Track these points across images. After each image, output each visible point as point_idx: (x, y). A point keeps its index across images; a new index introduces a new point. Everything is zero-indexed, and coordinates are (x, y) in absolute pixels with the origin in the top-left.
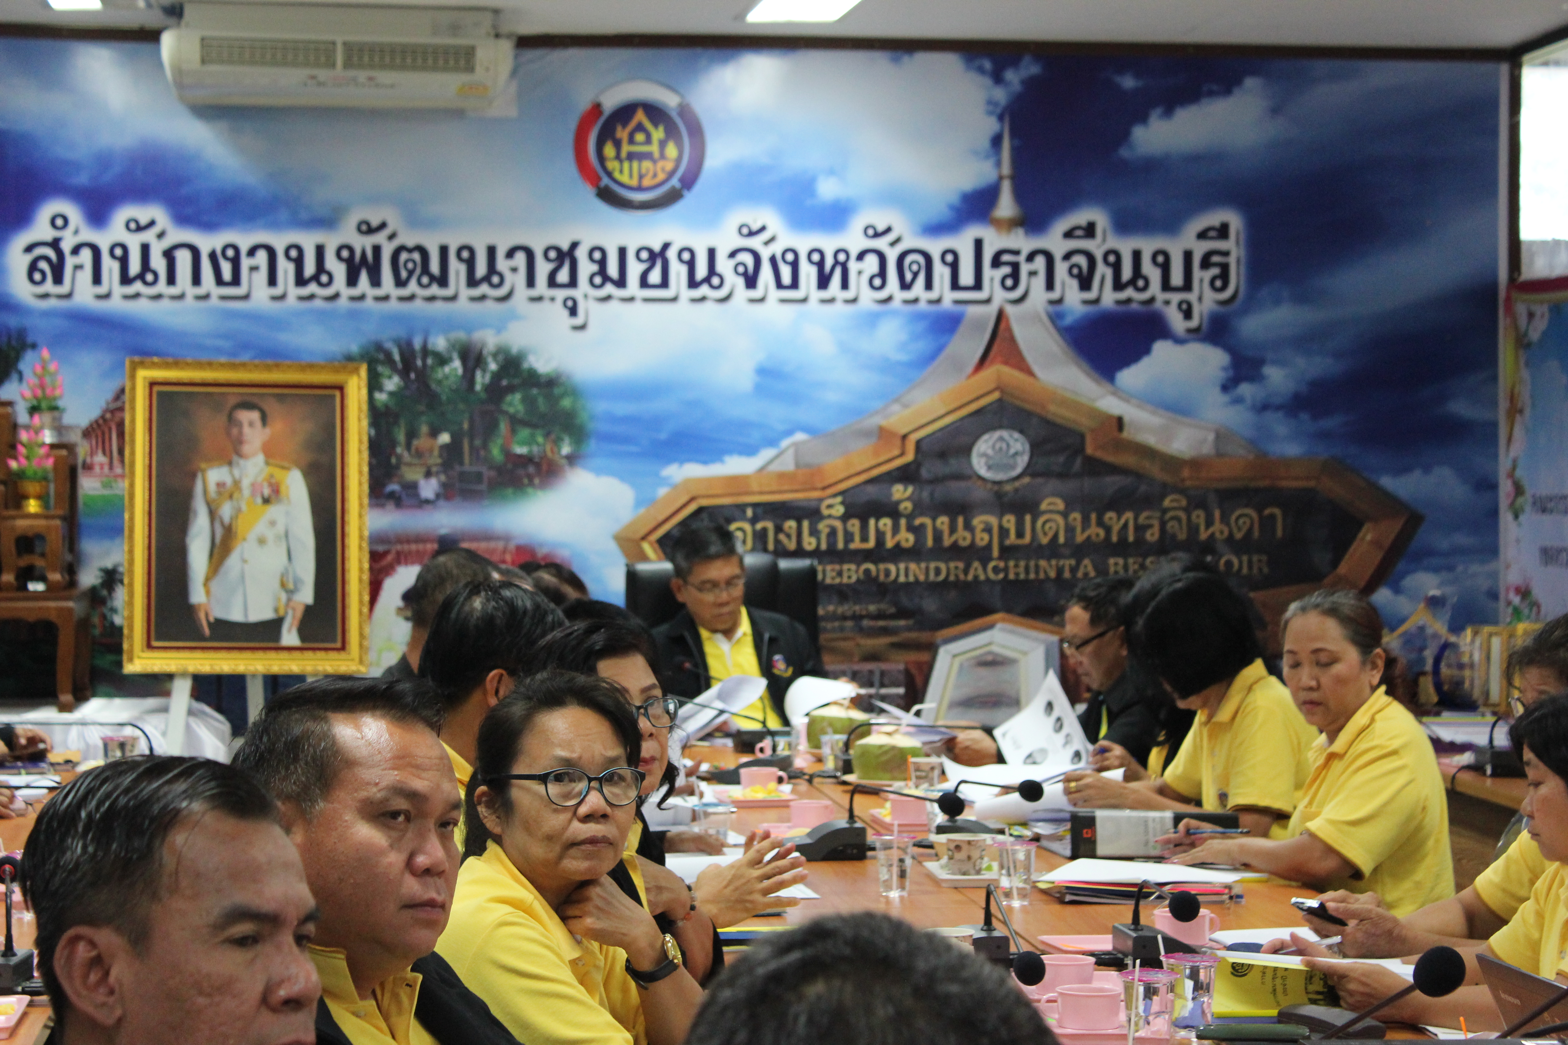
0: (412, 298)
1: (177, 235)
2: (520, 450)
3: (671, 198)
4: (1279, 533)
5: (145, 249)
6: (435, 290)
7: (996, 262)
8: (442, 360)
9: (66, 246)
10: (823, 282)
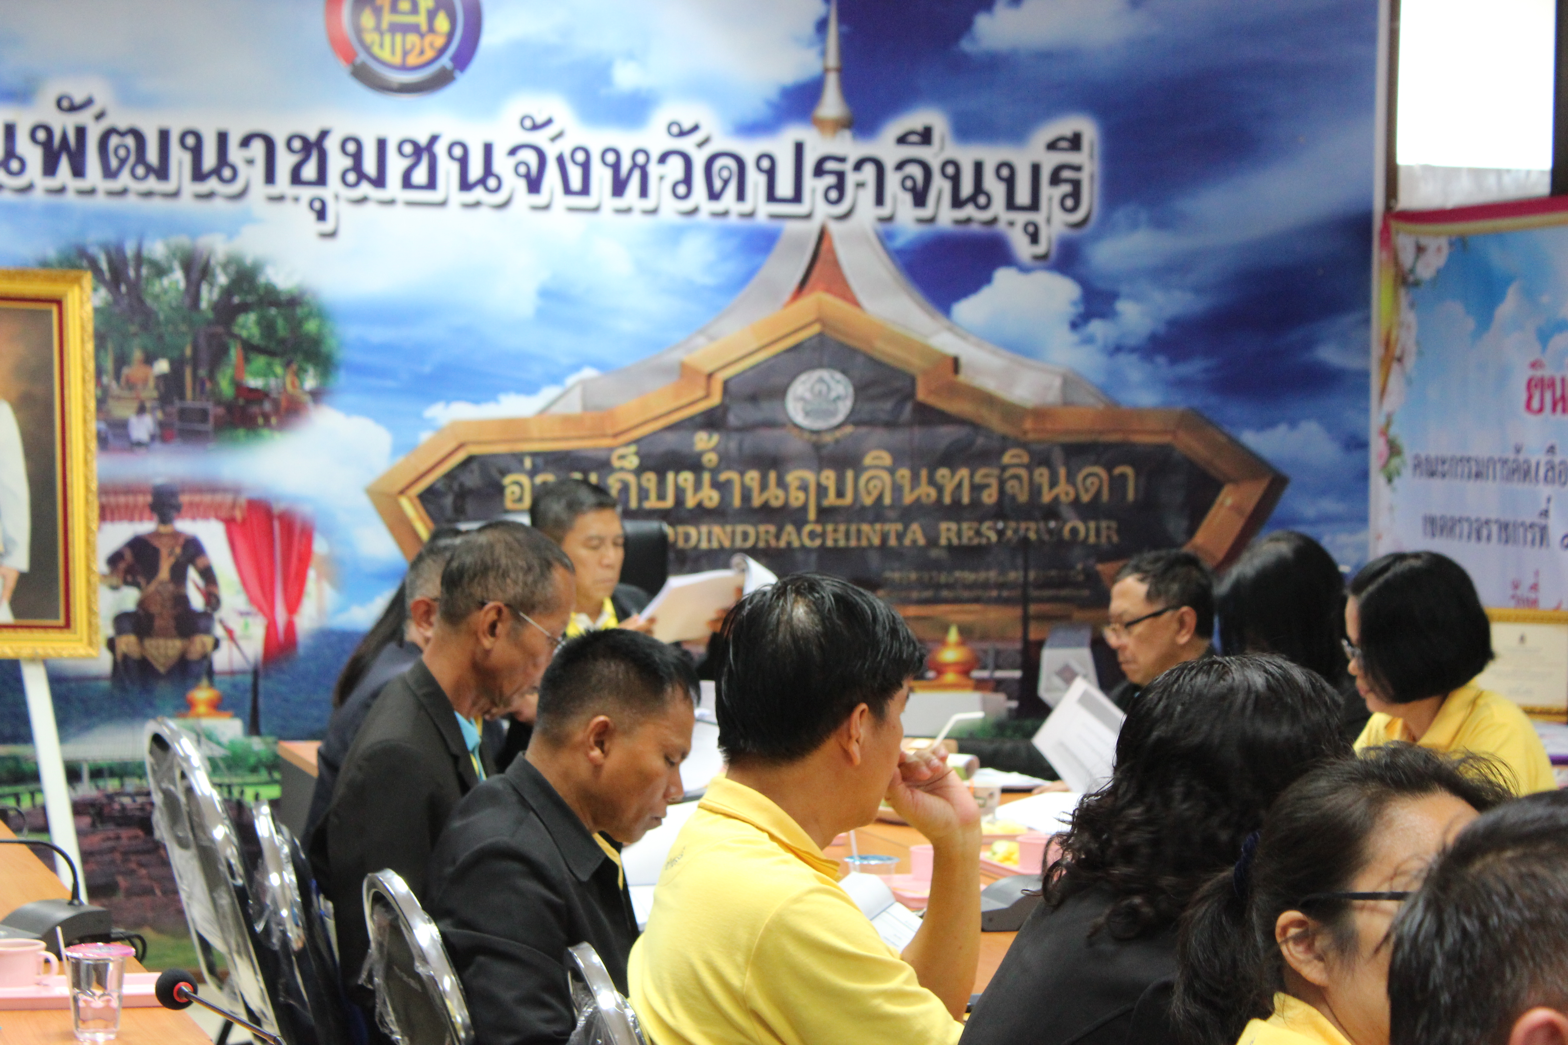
0: (124, 192)
2: (254, 382)
3: (441, 80)
4: (1131, 495)
6: (152, 183)
7: (819, 171)
8: (160, 271)
10: (619, 187)
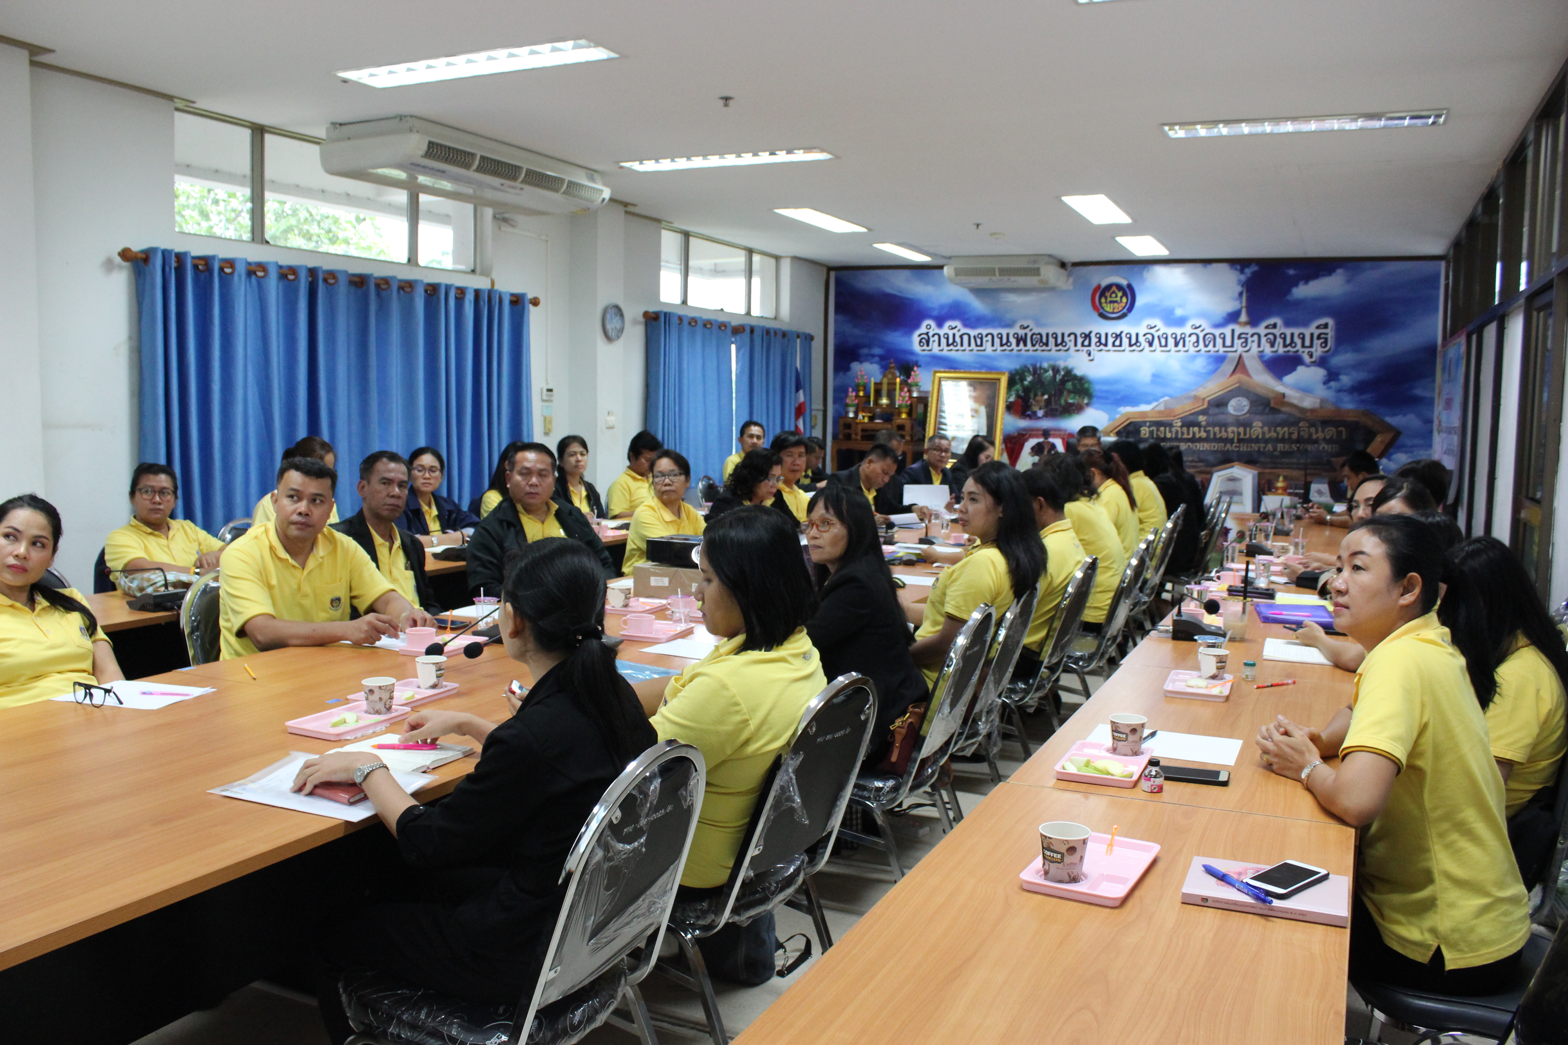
0: (1037, 350)
1: (964, 330)
2: (1071, 401)
3: (1124, 316)
4: (1344, 437)
5: (954, 335)
6: (1044, 348)
7: (1239, 338)
8: (1046, 371)
9: (930, 334)
10: (1176, 344)
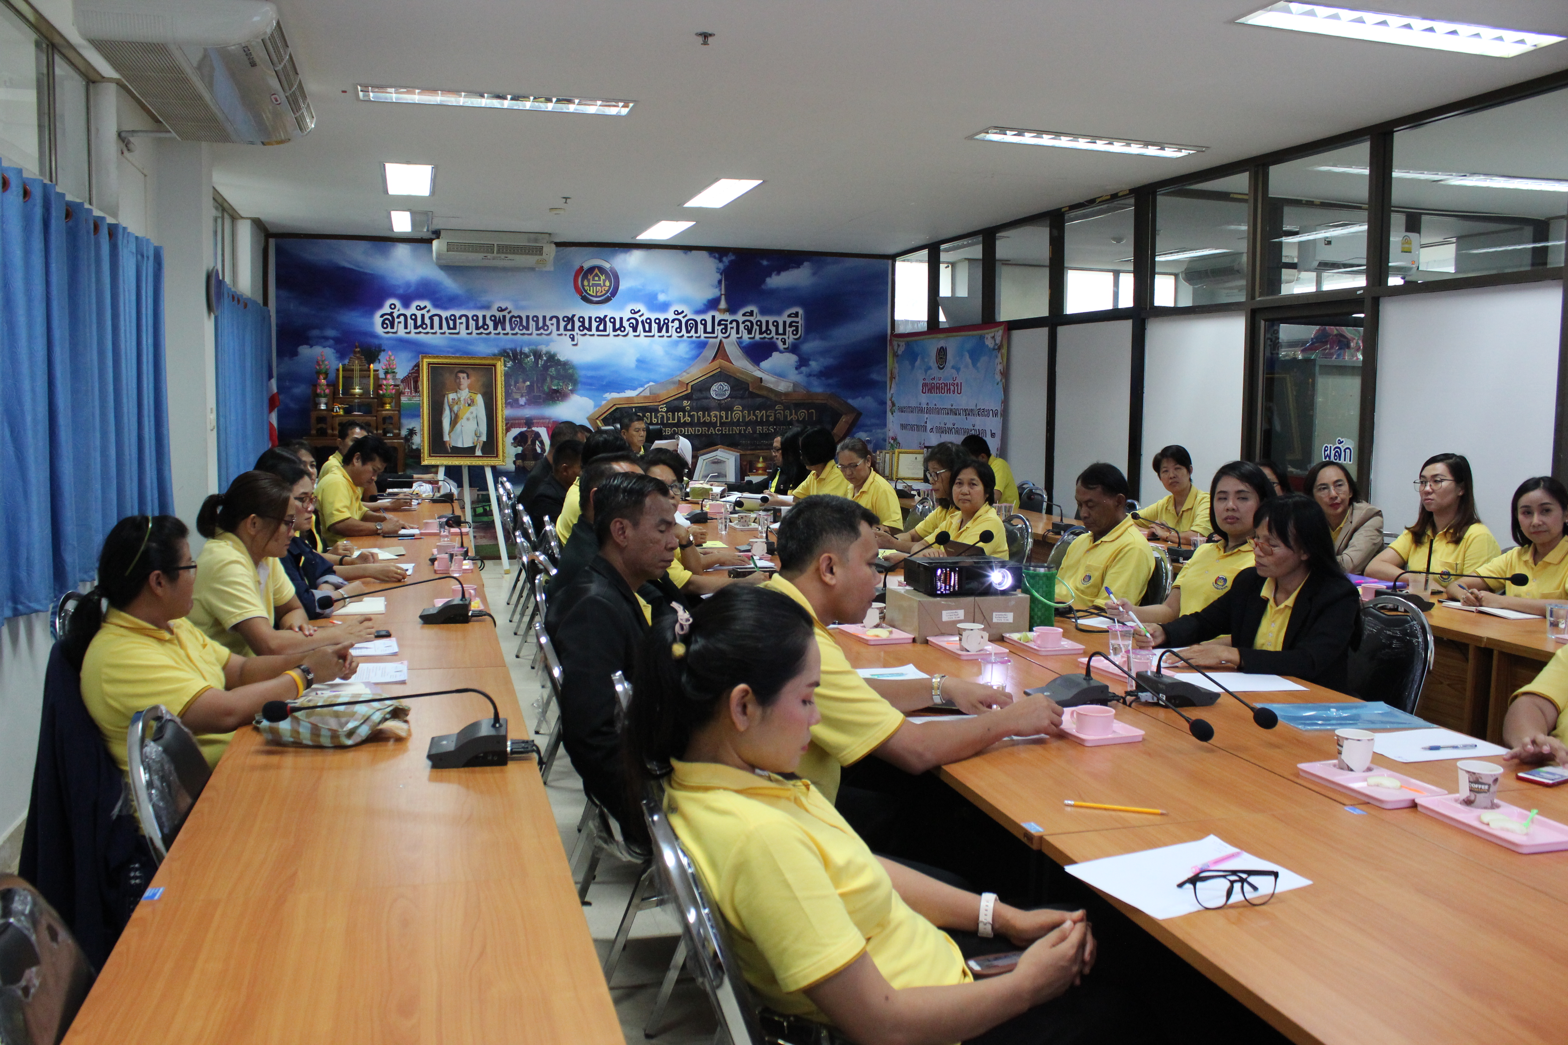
0: (516, 334)
1: (434, 311)
2: (554, 388)
3: (607, 300)
4: (814, 418)
5: (423, 316)
6: (524, 331)
7: (719, 324)
8: (527, 356)
9: (395, 315)
10: (660, 330)
